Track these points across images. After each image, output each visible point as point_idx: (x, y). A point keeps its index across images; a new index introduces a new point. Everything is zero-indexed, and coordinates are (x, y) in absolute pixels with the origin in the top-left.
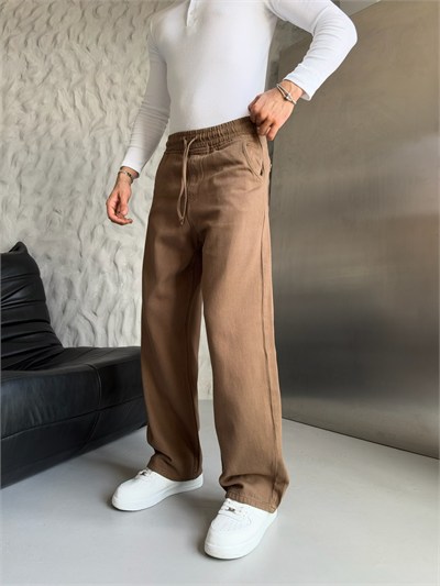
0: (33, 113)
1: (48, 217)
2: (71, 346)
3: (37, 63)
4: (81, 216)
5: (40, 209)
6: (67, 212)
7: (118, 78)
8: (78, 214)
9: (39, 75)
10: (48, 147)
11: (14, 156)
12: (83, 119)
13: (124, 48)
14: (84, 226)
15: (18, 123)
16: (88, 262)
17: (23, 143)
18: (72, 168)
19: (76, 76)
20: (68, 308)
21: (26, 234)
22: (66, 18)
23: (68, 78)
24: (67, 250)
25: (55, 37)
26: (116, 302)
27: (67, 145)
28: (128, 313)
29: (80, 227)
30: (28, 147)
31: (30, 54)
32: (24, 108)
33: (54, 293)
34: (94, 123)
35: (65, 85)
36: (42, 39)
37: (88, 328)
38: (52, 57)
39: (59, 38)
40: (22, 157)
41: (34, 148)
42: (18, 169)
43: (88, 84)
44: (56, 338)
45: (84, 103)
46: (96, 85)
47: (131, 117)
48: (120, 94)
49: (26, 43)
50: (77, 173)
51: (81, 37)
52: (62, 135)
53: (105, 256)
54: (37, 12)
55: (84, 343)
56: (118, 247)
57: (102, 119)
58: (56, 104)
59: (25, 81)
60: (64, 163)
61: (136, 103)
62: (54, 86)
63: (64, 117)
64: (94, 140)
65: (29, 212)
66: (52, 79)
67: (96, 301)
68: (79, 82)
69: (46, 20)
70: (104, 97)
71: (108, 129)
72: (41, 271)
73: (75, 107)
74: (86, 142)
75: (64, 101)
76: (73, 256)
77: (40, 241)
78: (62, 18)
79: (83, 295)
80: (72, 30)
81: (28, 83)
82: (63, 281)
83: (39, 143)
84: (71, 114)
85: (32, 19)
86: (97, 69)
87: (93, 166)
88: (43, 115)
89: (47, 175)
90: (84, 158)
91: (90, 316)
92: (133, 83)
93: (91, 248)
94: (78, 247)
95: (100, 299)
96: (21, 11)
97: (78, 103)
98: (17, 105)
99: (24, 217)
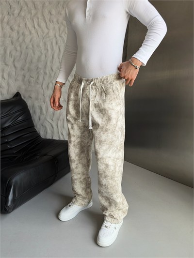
0: (16, 31)
1: (28, 80)
3: (14, 5)
4: (42, 78)
5: (25, 76)
6: (36, 77)
7: (53, 12)
8: (41, 78)
9: (16, 12)
10: (25, 47)
11: (10, 53)
12: (39, 33)
14: (43, 84)
15: (10, 37)
16: (47, 99)
17: (13, 46)
18: (36, 57)
19: (33, 12)
20: (41, 118)
21: (20, 87)
23: (30, 12)
24: (38, 94)
26: (60, 116)
27: (33, 46)
30: (16, 48)
32: (12, 29)
33: (35, 112)
34: (44, 35)
35: (29, 16)
37: (50, 126)
40: (14, 53)
41: (18, 48)
42: (13, 59)
43: (40, 16)
45: (39, 25)
46: (43, 16)
47: (61, 32)
48: (55, 20)
50: (39, 60)
52: (30, 41)
57: (48, 33)
58: (26, 26)
59: (10, 15)
60: (33, 55)
61: (63, 24)
62: (24, 17)
63: (30, 33)
64: (45, 44)
65: (20, 78)
66: (23, 14)
67: (52, 115)
68: (36, 14)
70: (48, 22)
71: (51, 38)
72: (28, 103)
73: (35, 28)
74: (41, 44)
75: (29, 25)
76: (41, 97)
77: (26, 91)
79: (47, 113)
81: (12, 16)
82: (38, 107)
83: (21, 46)
84: (33, 31)
86: (43, 7)
87: (45, 56)
88: (21, 32)
89: (26, 60)
90: (41, 52)
91: (50, 121)
92: (61, 14)
93: (48, 93)
94: (43, 93)
95: (54, 114)
97: (36, 26)
98: (8, 27)
99: (18, 80)
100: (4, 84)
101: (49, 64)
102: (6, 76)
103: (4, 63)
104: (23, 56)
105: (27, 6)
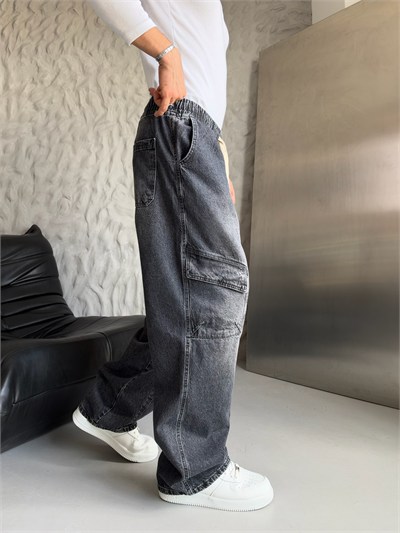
0: (43, 111)
1: (58, 203)
2: (81, 316)
3: (47, 68)
4: (87, 200)
5: (51, 195)
6: (75, 198)
7: (117, 79)
8: (85, 199)
9: (49, 78)
10: (58, 140)
11: (27, 150)
12: (87, 116)
13: (122, 52)
14: (89, 211)
15: (30, 121)
16: (95, 242)
17: (35, 138)
18: (79, 159)
19: (80, 78)
20: (78, 282)
21: (39, 217)
22: (72, 27)
23: (74, 79)
24: (76, 231)
25: (62, 44)
26: (119, 277)
27: (74, 139)
28: (129, 286)
29: (87, 211)
30: (40, 141)
31: (40, 59)
32: (36, 107)
33: (65, 269)
34: (97, 118)
35: (71, 86)
36: (50, 47)
37: (96, 299)
38: (60, 62)
39: (65, 46)
40: (34, 150)
41: (45, 142)
42: (31, 161)
43: (91, 85)
44: (68, 309)
45: (88, 101)
46: (98, 85)
47: (129, 114)
48: (119, 93)
49: (36, 50)
51: (85, 44)
52: (69, 130)
53: (109, 236)
54: (45, 23)
55: (92, 313)
56: (120, 228)
57: (105, 116)
58: (63, 103)
59: (36, 84)
60: (71, 155)
61: (133, 101)
62: (61, 87)
63: (71, 114)
64: (98, 134)
65: (42, 199)
66: (60, 82)
67: (102, 276)
68: (83, 84)
69: (53, 29)
70: (106, 96)
71: (109, 125)
72: (54, 250)
73: (80, 105)
74: (91, 136)
75: (70, 100)
76: (81, 236)
77: (52, 224)
78: (68, 28)
79: (91, 270)
80: (76, 39)
81: (39, 86)
82: (73, 258)
83: (49, 138)
84: (77, 112)
85: (41, 29)
86: (99, 71)
87: (97, 157)
88: (52, 114)
89: (57, 165)
90: (89, 151)
91: (97, 289)
92: (131, 83)
93: (97, 229)
94: (86, 229)
95: (105, 274)
96: (31, 22)
97: (83, 101)
98: (29, 105)
99: (38, 203)
100: (8, 211)
101: (103, 173)
102: (13, 195)
103: (11, 170)
104: (52, 157)
105: (70, 69)
